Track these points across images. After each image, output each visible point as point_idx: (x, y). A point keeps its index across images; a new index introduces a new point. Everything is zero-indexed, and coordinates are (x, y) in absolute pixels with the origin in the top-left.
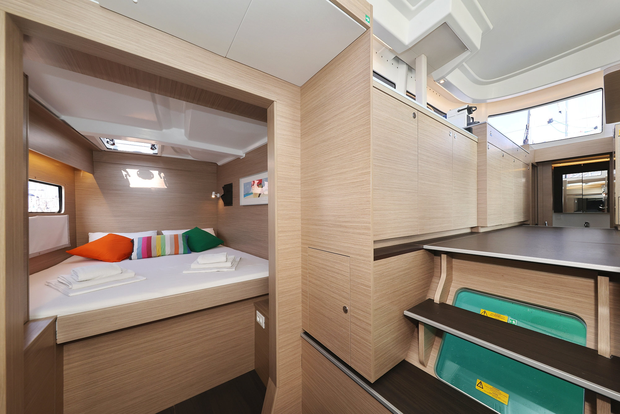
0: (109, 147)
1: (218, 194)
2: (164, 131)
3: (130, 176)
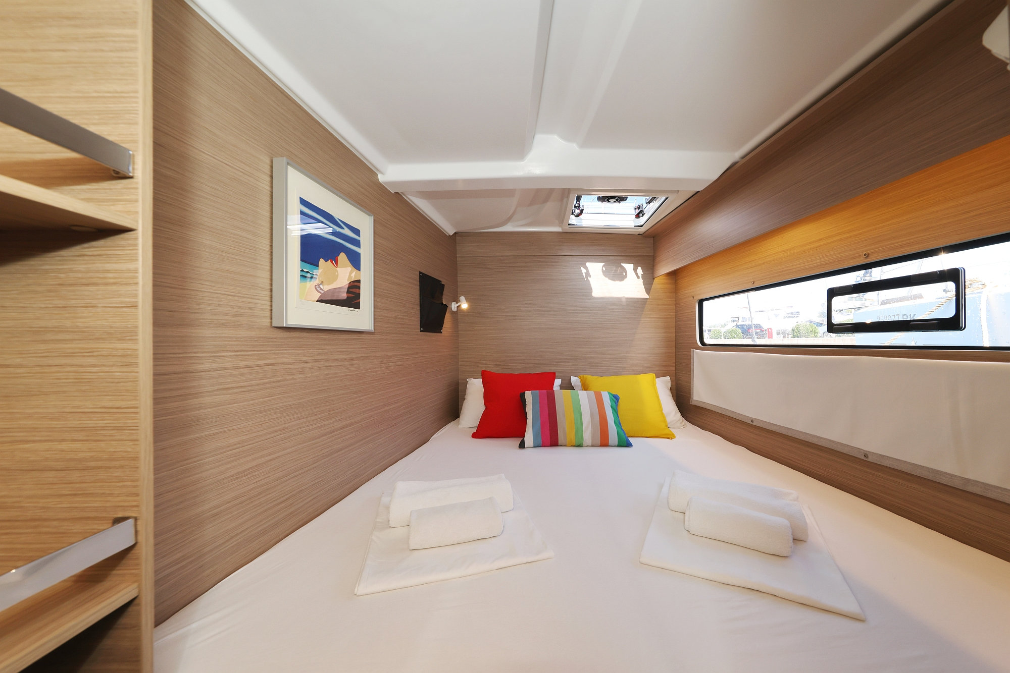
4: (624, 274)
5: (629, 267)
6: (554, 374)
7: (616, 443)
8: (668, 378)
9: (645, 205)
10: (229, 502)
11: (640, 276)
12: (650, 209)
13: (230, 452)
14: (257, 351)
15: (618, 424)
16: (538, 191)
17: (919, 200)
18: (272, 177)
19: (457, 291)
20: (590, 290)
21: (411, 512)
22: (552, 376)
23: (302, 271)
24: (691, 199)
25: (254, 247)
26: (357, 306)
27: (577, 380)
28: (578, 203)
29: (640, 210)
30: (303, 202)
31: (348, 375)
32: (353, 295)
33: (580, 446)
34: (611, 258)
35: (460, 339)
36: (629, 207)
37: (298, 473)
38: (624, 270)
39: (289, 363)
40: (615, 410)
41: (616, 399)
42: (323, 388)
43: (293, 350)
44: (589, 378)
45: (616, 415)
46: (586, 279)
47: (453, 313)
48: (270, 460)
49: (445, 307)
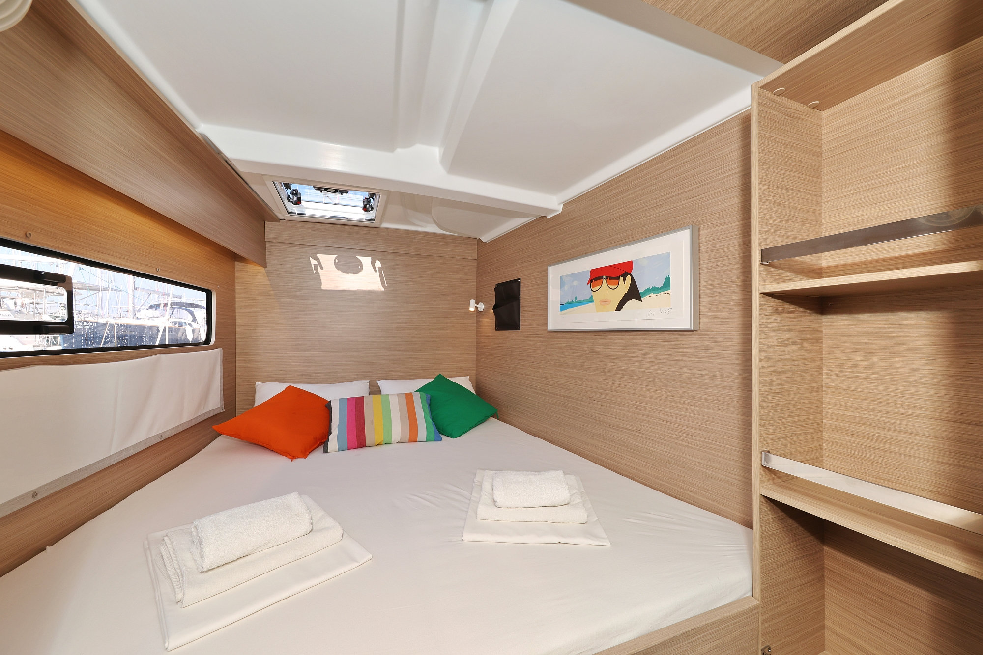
0: (290, 210)
1: (480, 303)
2: (399, 151)
3: (322, 268)
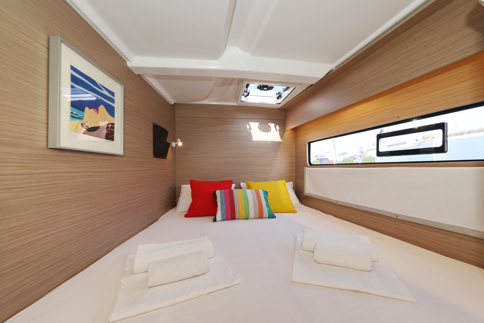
4: (270, 129)
5: (272, 125)
6: (232, 181)
7: (268, 216)
8: (292, 182)
9: (282, 92)
10: (11, 267)
11: (278, 130)
12: (285, 94)
13: (11, 233)
14: (36, 163)
15: (268, 206)
16: (226, 79)
17: (425, 89)
18: (48, 48)
19: (176, 136)
20: (251, 136)
21: (149, 263)
22: (231, 182)
23: (72, 113)
24: (309, 88)
25: (34, 93)
26: (112, 139)
27: (244, 184)
28: (247, 89)
29: (279, 95)
30: (73, 68)
31: (105, 181)
32: (110, 132)
33: (247, 219)
34: (263, 120)
35: (177, 163)
36: (273, 93)
37: (67, 244)
38: (270, 127)
39: (61, 173)
40: (266, 199)
41: (266, 193)
42: (88, 189)
43: (65, 164)
44: (251, 183)
45: (267, 202)
46: (249, 131)
47: (173, 148)
48: (45, 237)
49: (169, 145)
